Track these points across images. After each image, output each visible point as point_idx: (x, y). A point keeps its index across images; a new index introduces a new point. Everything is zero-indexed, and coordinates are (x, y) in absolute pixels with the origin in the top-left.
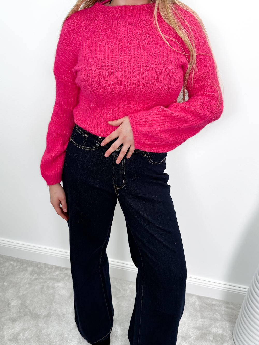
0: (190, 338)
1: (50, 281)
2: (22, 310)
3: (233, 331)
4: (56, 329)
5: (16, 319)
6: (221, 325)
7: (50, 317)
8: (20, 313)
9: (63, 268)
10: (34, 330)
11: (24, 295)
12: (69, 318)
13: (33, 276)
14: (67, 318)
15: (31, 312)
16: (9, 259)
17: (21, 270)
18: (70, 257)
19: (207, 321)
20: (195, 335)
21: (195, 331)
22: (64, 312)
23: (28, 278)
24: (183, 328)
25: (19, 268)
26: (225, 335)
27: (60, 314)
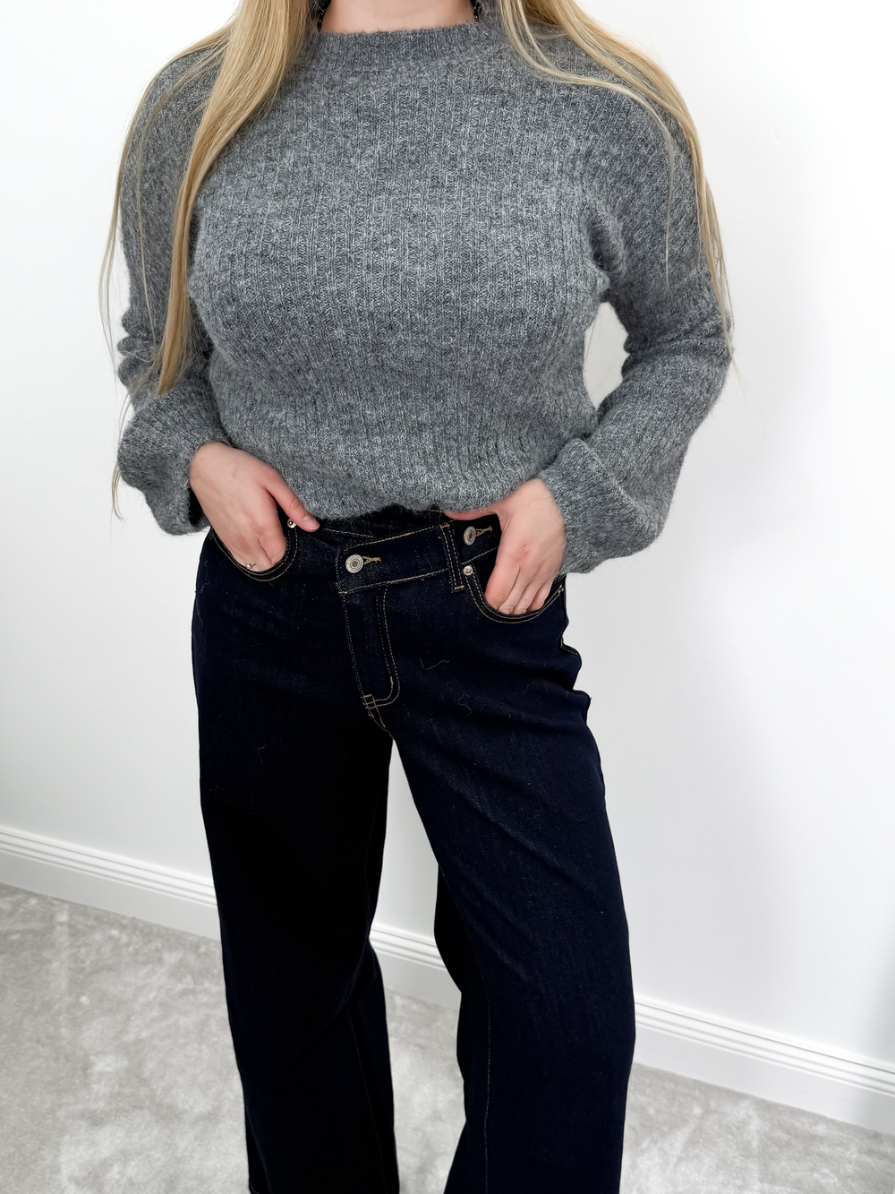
2: (127, 1091)
5: (104, 1116)
7: (217, 1123)
8: (119, 1099)
10: (158, 1159)
11: (141, 1040)
13: (180, 980)
15: (158, 1099)
16: (106, 920)
17: (141, 958)
23: (160, 988)
25: (137, 952)
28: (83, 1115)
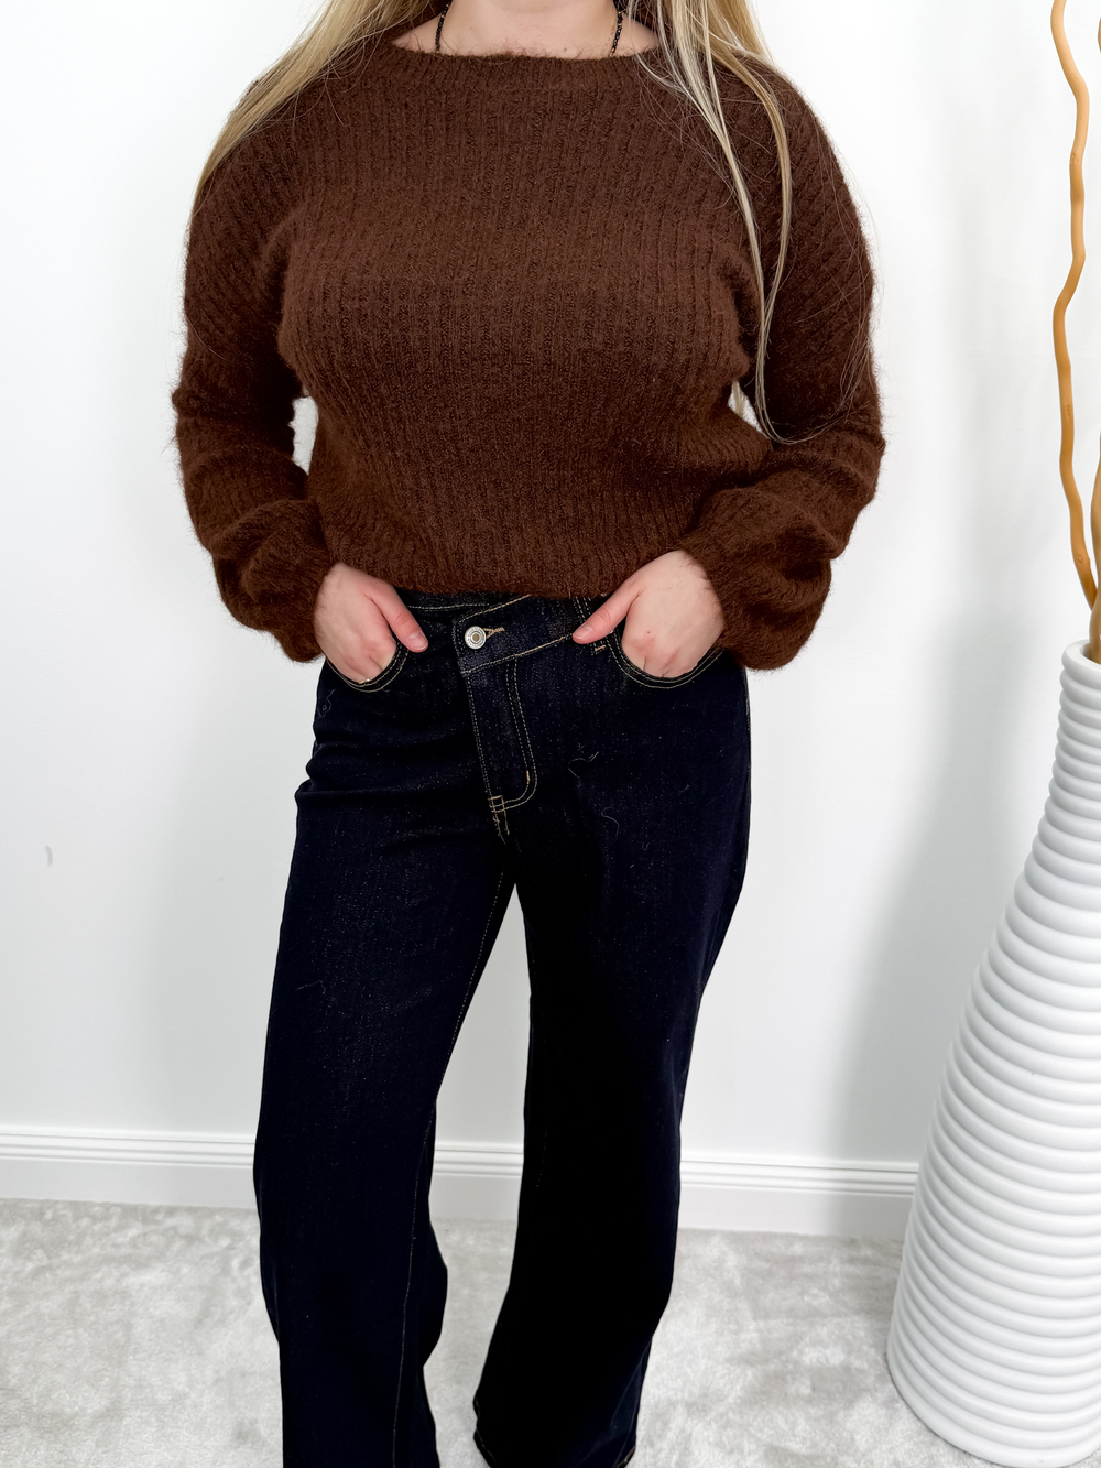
0: (722, 1400)
1: (105, 1268)
3: (886, 1345)
4: (155, 1463)
6: (837, 1332)
9: (156, 1211)
12: (204, 1408)
13: (28, 1258)
14: (195, 1407)
15: (35, 1409)
19: (779, 1327)
20: (738, 1387)
21: (738, 1371)
22: (180, 1387)
24: (689, 1370)
26: (858, 1366)
27: (163, 1397)
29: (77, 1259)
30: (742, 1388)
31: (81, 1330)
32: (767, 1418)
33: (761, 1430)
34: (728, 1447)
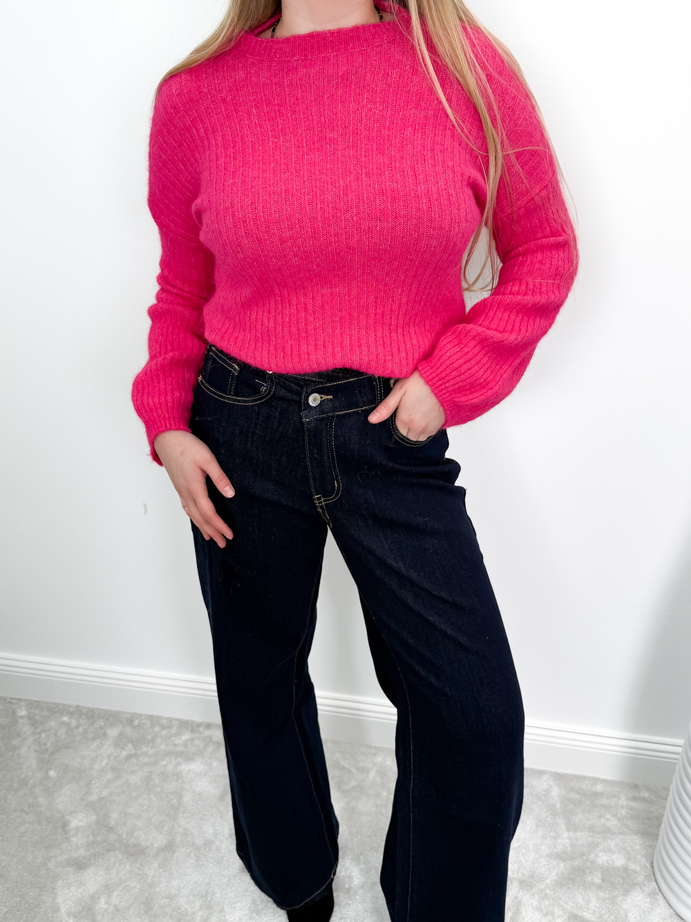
0: (543, 881)
1: (167, 758)
2: (99, 838)
3: (653, 857)
4: (192, 881)
5: (86, 861)
6: (621, 845)
7: (174, 852)
8: (95, 846)
9: (199, 725)
10: (134, 887)
11: (103, 798)
12: (223, 851)
13: (123, 748)
14: (218, 850)
15: (125, 841)
16: (56, 710)
17: (90, 736)
18: (216, 694)
19: (583, 838)
20: (554, 874)
21: (555, 863)
22: (209, 837)
23: (109, 756)
24: (523, 859)
25: (85, 732)
26: (633, 869)
27: (199, 841)
28: (68, 863)
29: (151, 751)
30: (556, 875)
31: (152, 796)
32: (572, 895)
33: (567, 903)
34: (545, 911)
